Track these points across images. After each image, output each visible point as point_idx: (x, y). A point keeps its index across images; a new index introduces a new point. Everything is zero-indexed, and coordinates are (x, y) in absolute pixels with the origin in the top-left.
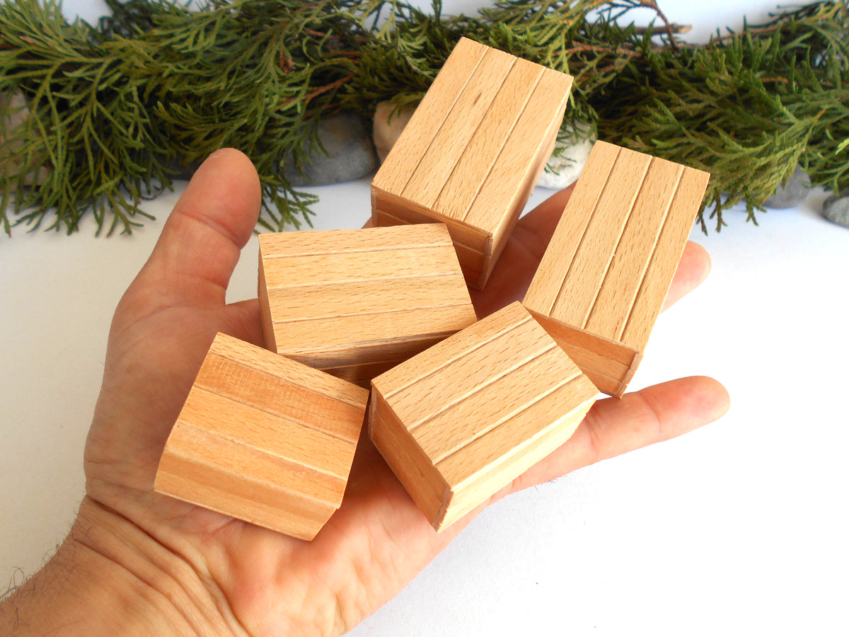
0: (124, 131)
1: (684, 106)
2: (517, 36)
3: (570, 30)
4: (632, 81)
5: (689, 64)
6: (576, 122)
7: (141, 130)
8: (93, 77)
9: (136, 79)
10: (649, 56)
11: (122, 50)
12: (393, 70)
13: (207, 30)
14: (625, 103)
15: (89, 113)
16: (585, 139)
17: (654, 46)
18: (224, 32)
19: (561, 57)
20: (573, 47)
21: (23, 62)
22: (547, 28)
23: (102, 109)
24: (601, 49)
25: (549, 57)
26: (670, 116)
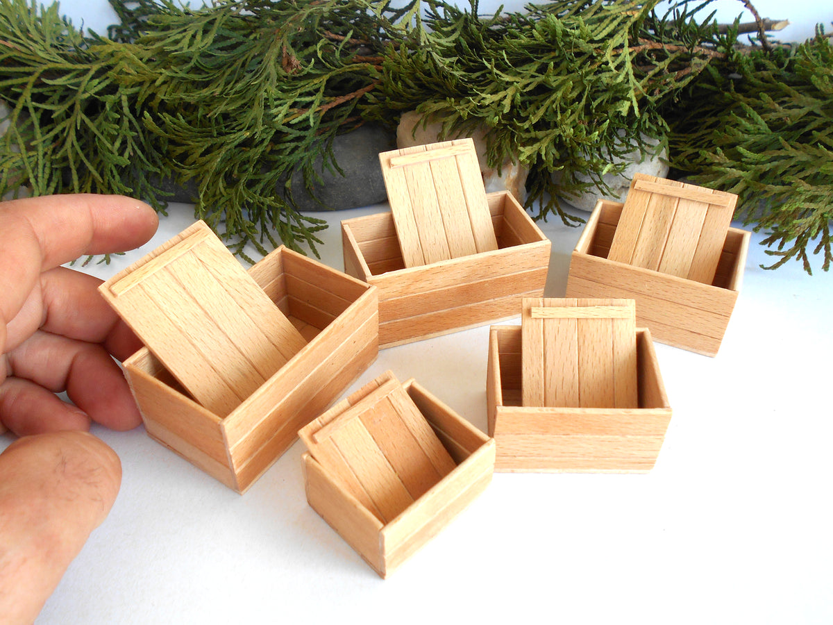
0: (109, 145)
1: (781, 112)
2: (568, 30)
3: (635, 24)
4: (713, 88)
5: (786, 65)
6: (642, 135)
7: (131, 144)
8: (78, 85)
9: (127, 87)
10: (734, 57)
11: (112, 55)
12: (419, 74)
13: (205, 32)
14: (705, 114)
15: (73, 126)
16: (653, 155)
17: (741, 46)
18: (226, 33)
19: (623, 55)
20: (638, 45)
22: (607, 21)
23: (87, 121)
24: (674, 48)
25: (608, 56)
26: (761, 125)
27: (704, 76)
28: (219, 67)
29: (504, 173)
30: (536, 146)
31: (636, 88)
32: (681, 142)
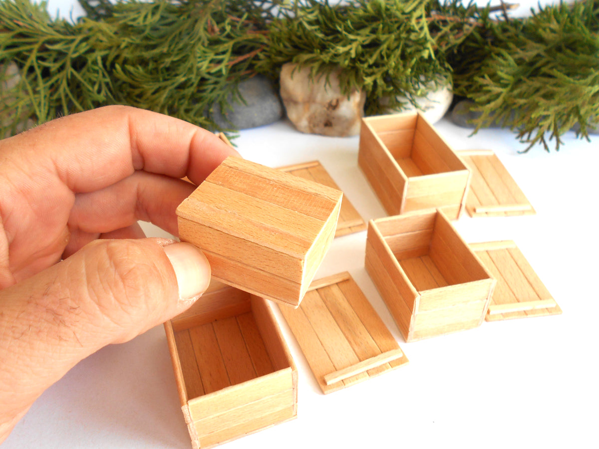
0: (90, 88)
1: (521, 54)
2: (389, 7)
3: (428, 4)
4: (477, 45)
5: (521, 29)
7: (104, 89)
8: (68, 49)
9: (101, 50)
10: (489, 26)
11: (90, 29)
12: (294, 38)
13: (153, 14)
15: (65, 77)
17: (491, 20)
18: (166, 15)
19: (422, 22)
20: (431, 16)
21: (16, 40)
22: (411, 2)
23: (75, 73)
24: (453, 19)
25: (413, 22)
27: (470, 38)
28: (162, 37)
29: (352, 98)
30: (374, 77)
31: (431, 43)
32: (460, 79)
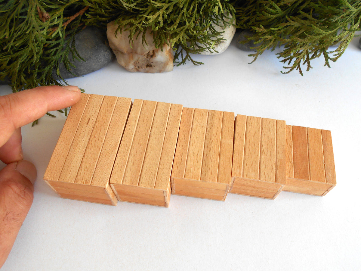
16: (229, 25)
26: (278, 9)
29: (164, 49)
30: (178, 37)
32: (240, 12)
